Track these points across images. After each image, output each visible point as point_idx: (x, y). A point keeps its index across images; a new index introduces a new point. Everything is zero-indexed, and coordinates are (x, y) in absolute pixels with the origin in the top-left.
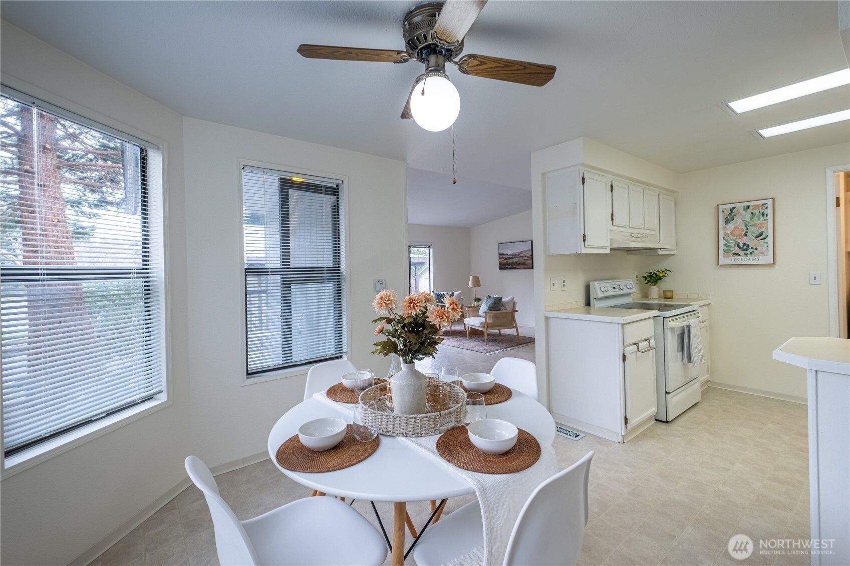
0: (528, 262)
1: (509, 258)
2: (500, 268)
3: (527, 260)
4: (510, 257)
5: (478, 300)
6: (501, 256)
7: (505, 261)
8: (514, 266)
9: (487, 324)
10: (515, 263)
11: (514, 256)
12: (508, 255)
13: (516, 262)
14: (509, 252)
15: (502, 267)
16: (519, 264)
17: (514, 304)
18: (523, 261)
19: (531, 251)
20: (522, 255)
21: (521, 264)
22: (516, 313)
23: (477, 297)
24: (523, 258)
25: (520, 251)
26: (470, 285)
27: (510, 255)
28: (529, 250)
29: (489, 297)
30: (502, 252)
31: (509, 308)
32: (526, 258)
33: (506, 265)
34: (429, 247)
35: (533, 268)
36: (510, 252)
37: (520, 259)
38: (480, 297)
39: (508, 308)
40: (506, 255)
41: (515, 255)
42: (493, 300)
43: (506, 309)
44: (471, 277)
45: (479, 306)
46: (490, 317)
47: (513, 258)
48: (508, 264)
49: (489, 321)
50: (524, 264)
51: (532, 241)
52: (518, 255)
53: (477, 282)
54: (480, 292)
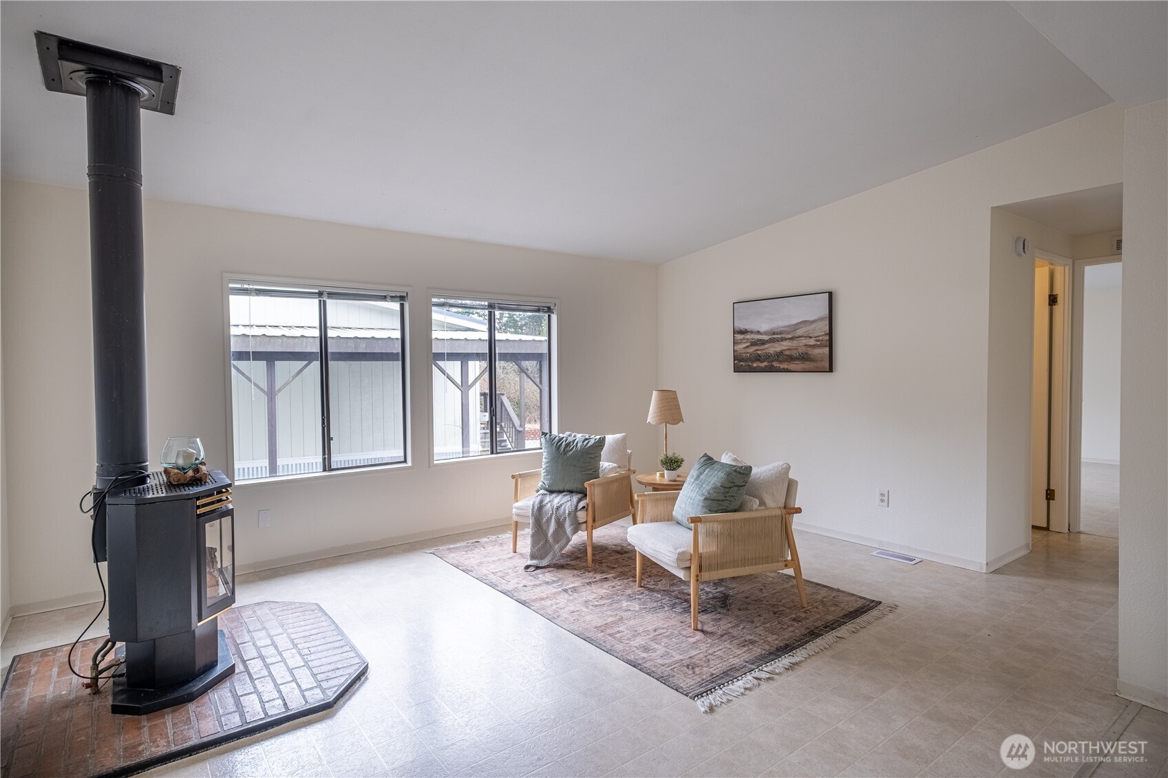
0: (817, 351)
1: (763, 342)
2: (737, 369)
3: (814, 346)
4: (766, 338)
5: (672, 463)
6: (739, 337)
7: (752, 350)
8: (776, 364)
9: (700, 557)
10: (779, 356)
11: (776, 336)
12: (758, 332)
13: (781, 352)
14: (763, 323)
15: (744, 364)
16: (791, 359)
17: (791, 486)
18: (802, 350)
19: (827, 322)
20: (800, 332)
21: (797, 359)
22: (795, 516)
23: (670, 454)
24: (804, 341)
25: (794, 321)
26: (651, 417)
27: (766, 333)
28: (822, 319)
29: (709, 461)
30: (741, 325)
31: (774, 502)
32: (812, 342)
33: (753, 362)
34: (549, 310)
35: (831, 370)
36: (764, 326)
37: (795, 343)
38: (680, 454)
39: (770, 503)
40: (752, 332)
41: (781, 333)
42: (721, 475)
43: (762, 503)
44: (655, 393)
45: (677, 486)
46: (708, 534)
47: (772, 341)
48: (758, 358)
49: (708, 547)
50: (804, 358)
51: (830, 294)
52: (788, 333)
53: (671, 410)
54: (681, 441)
